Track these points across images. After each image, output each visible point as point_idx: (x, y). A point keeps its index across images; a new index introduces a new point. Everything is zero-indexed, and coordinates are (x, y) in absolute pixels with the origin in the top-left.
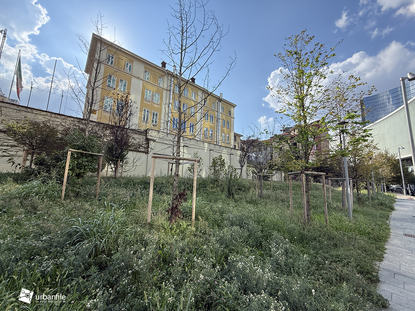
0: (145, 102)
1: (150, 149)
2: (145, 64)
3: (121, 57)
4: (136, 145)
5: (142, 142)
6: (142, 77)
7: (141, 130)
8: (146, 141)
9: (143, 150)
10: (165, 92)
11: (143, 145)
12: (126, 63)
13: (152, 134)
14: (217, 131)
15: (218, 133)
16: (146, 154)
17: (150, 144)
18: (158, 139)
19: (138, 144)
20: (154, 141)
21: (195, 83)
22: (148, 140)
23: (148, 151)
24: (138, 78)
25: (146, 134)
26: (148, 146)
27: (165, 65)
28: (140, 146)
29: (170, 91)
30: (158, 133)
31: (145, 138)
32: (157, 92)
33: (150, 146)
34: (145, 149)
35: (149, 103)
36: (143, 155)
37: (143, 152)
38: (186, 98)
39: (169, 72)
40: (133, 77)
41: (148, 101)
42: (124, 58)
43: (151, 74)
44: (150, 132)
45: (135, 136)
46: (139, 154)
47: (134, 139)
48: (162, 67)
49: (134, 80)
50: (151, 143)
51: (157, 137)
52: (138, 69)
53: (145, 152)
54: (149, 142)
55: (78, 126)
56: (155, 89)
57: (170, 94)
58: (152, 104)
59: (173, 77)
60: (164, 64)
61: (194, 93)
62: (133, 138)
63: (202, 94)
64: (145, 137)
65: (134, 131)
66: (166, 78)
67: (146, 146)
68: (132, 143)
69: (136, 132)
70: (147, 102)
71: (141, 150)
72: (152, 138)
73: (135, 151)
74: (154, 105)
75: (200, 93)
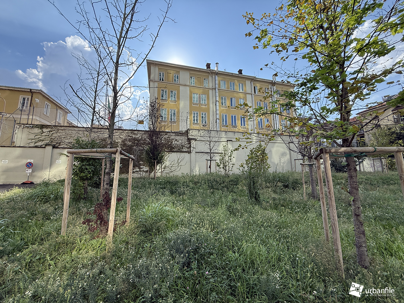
0: (194, 105)
1: (192, 149)
2: (190, 71)
3: (169, 71)
4: (179, 146)
5: (184, 142)
6: (188, 84)
7: (183, 131)
8: (188, 141)
9: (186, 150)
10: (210, 91)
11: (186, 146)
12: (174, 75)
13: (193, 134)
14: (274, 119)
15: (275, 121)
16: (189, 153)
17: (191, 143)
18: (199, 137)
19: (181, 145)
20: (195, 140)
21: (242, 74)
22: (189, 140)
23: (191, 150)
24: (185, 85)
25: (187, 135)
26: (190, 146)
27: (210, 65)
28: (183, 146)
29: (215, 89)
30: (198, 131)
31: (187, 139)
32: (204, 93)
33: (192, 146)
34: (188, 149)
35: (197, 106)
36: (187, 155)
37: (186, 152)
38: (233, 92)
39: (212, 71)
40: (180, 85)
41: (196, 104)
42: (172, 72)
43: (196, 79)
44: (190, 132)
45: (178, 138)
46: (183, 155)
47: (177, 141)
48: (207, 69)
49: (181, 88)
50: (193, 142)
51: (198, 136)
52: (184, 77)
53: (188, 152)
54: (190, 141)
55: (131, 136)
56: (201, 91)
57: (216, 92)
58: (200, 106)
59: (217, 74)
60: (208, 66)
61: (241, 84)
62: (175, 140)
63: (250, 84)
64: (187, 137)
65: (176, 133)
66: (210, 78)
67: (188, 146)
68: (175, 145)
69: (178, 134)
70: (195, 106)
71: (185, 150)
72: (193, 137)
73: (178, 152)
74: (202, 106)
75: (248, 83)
